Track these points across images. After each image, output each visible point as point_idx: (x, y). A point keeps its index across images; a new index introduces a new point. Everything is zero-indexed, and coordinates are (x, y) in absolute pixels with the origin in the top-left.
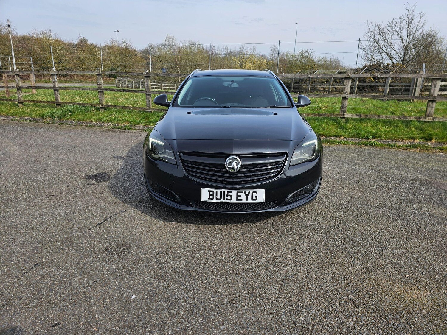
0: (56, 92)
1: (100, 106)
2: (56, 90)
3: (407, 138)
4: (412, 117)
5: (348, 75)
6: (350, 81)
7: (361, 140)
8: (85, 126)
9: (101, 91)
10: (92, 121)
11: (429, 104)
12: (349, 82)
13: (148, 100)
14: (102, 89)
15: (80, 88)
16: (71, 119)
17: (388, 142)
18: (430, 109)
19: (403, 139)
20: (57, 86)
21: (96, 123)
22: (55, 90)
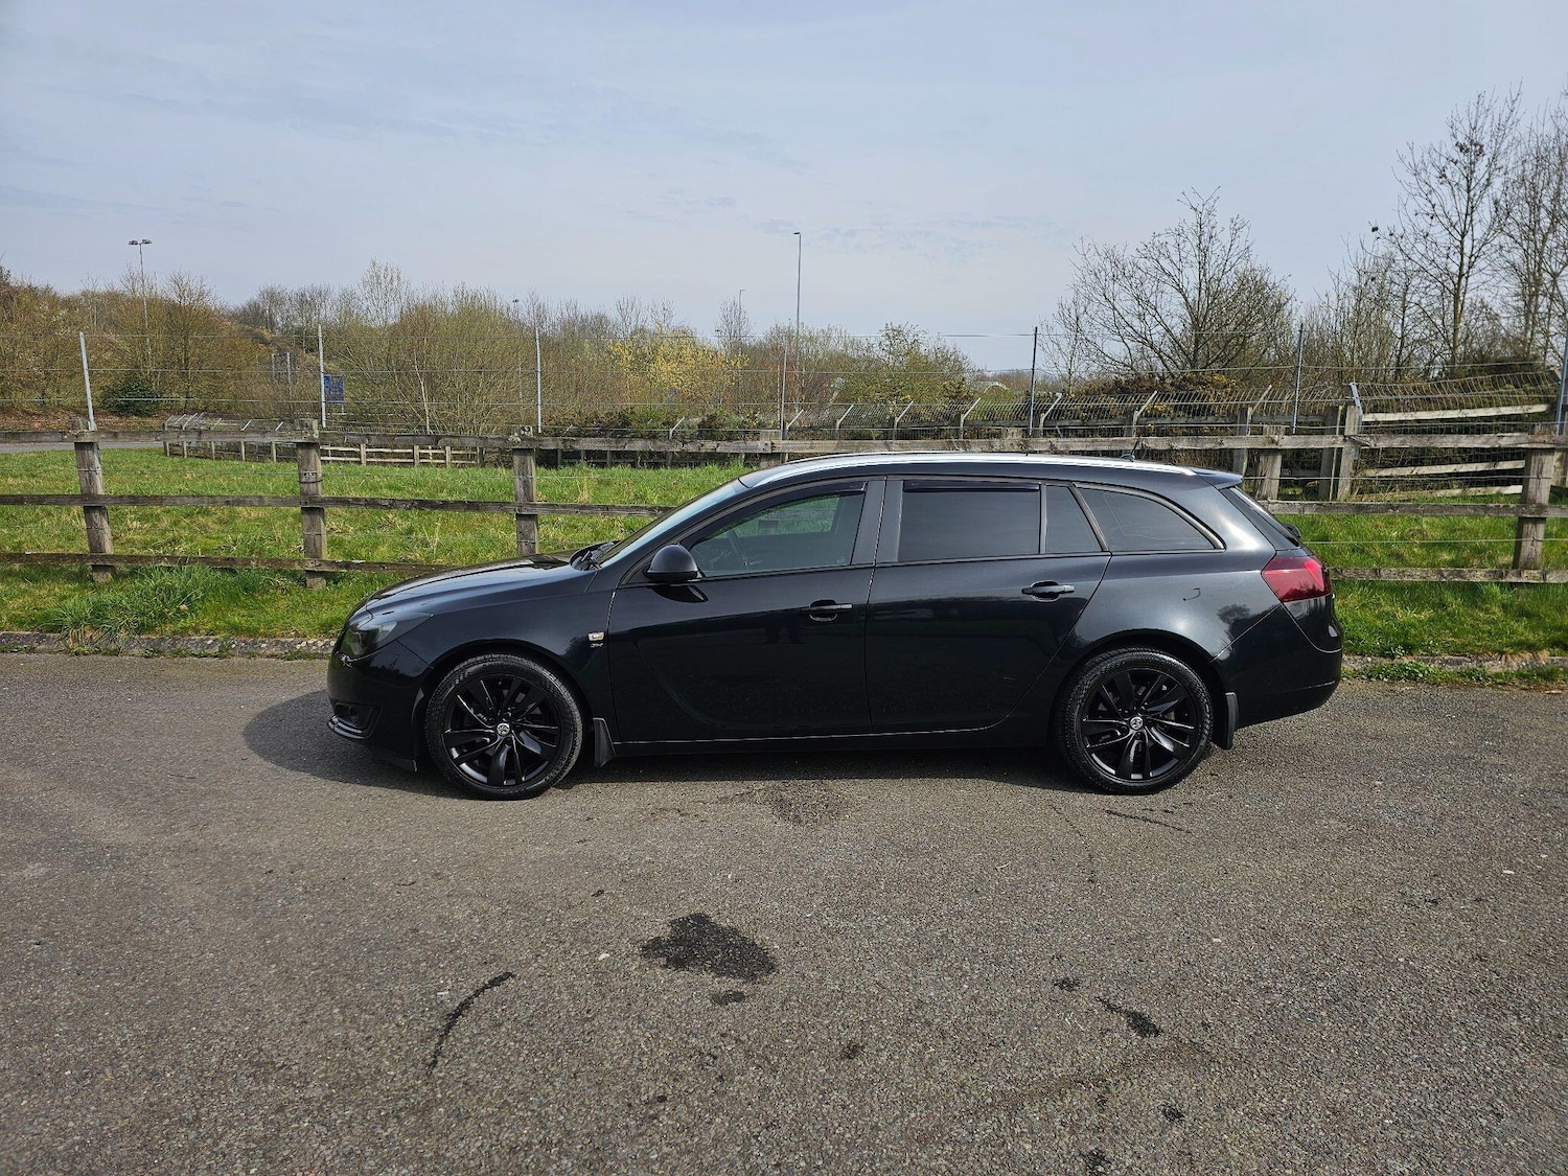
0: (97, 517)
1: (310, 566)
2: (92, 506)
3: (1512, 646)
4: (1479, 573)
5: (1273, 441)
6: (1279, 459)
7: (1369, 659)
8: (272, 656)
9: (313, 509)
10: (297, 635)
11: (1525, 530)
12: (1274, 462)
13: (526, 537)
14: (323, 501)
15: (218, 499)
16: (197, 631)
17: (1459, 663)
18: (1530, 543)
19: (1502, 653)
20: (101, 492)
21: (320, 644)
22: (88, 510)
